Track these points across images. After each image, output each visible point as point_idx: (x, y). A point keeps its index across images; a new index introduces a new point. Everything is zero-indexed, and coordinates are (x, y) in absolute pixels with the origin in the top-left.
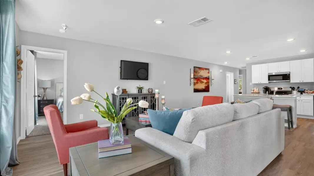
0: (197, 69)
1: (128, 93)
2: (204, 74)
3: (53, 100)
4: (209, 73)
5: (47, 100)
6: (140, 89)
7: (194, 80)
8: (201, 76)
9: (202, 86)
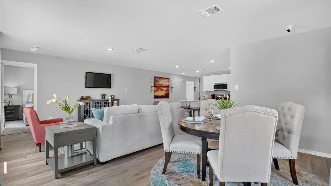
0: (157, 79)
1: (92, 99)
2: (164, 83)
3: (20, 106)
4: (169, 82)
5: (12, 106)
6: (103, 96)
7: (154, 88)
8: (162, 85)
9: (162, 93)
